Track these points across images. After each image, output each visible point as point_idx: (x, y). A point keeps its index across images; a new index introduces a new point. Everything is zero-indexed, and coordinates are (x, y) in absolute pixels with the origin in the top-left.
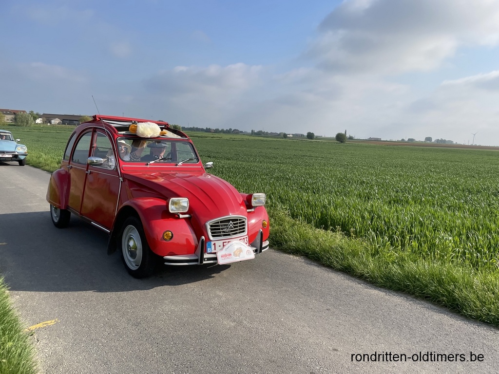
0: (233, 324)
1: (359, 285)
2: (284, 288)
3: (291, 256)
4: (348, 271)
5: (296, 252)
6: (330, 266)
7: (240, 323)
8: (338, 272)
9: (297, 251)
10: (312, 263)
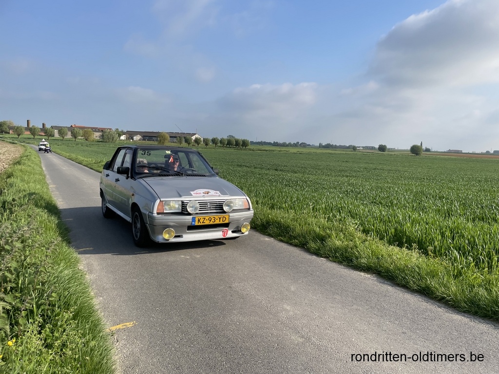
0: (301, 340)
1: (439, 309)
2: (355, 307)
3: (362, 274)
4: (426, 292)
5: (367, 269)
6: (405, 286)
7: (308, 339)
8: (414, 293)
9: (369, 268)
10: (386, 282)
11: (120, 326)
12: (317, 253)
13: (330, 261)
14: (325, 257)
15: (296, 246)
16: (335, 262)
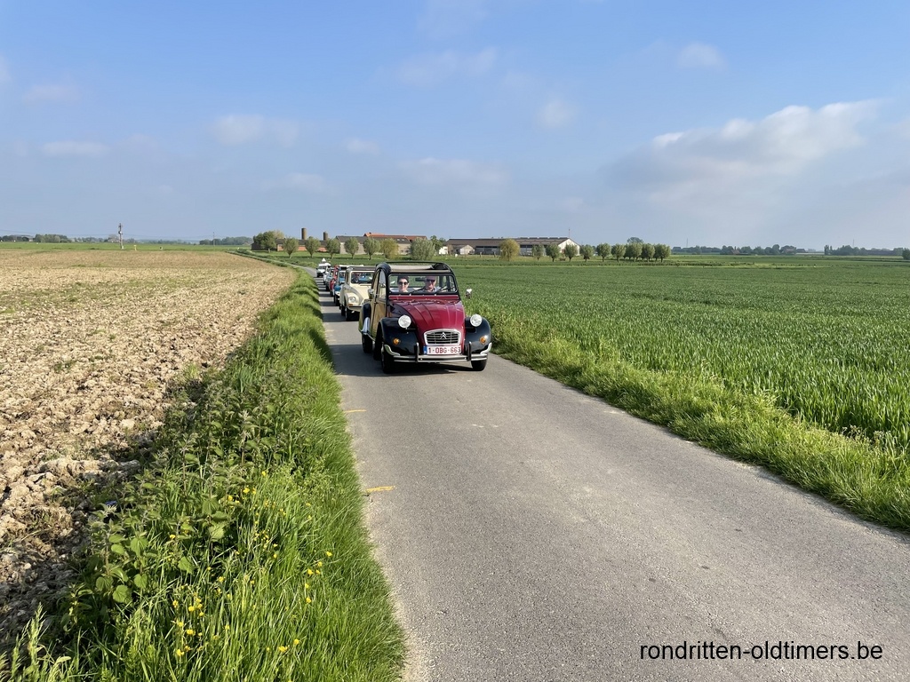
4: (823, 492)
5: (750, 458)
11: (378, 489)
12: (683, 435)
13: (700, 445)
14: (692, 441)
15: (655, 423)
16: (706, 447)
